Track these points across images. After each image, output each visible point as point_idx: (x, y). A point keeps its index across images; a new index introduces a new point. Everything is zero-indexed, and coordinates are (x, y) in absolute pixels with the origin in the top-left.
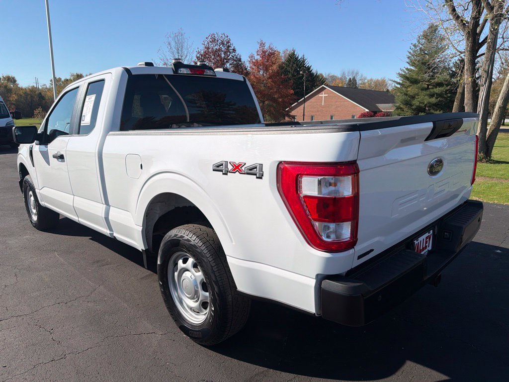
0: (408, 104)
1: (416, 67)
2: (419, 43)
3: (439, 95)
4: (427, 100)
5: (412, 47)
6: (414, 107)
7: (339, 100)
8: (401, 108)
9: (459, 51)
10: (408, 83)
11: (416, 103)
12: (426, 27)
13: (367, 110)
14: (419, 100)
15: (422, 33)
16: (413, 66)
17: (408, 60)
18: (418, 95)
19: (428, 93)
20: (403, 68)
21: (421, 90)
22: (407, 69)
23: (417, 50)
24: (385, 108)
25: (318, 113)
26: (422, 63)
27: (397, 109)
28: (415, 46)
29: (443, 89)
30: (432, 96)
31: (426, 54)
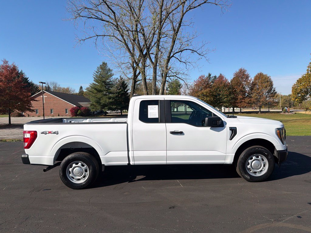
0: (98, 102)
1: (98, 83)
2: (98, 71)
3: (113, 98)
4: (108, 101)
5: (95, 72)
6: (102, 104)
7: (56, 100)
8: (93, 105)
9: (129, 78)
10: (95, 91)
11: (102, 102)
12: (101, 64)
13: (75, 106)
14: (103, 100)
15: (99, 66)
16: (97, 82)
17: (94, 79)
18: (102, 98)
19: (108, 97)
20: (91, 83)
21: (104, 95)
22: (94, 84)
23: (98, 74)
24: (84, 104)
25: (41, 108)
26: (102, 82)
27: (91, 105)
28: (96, 72)
29: (115, 95)
30: (110, 98)
31: (103, 77)
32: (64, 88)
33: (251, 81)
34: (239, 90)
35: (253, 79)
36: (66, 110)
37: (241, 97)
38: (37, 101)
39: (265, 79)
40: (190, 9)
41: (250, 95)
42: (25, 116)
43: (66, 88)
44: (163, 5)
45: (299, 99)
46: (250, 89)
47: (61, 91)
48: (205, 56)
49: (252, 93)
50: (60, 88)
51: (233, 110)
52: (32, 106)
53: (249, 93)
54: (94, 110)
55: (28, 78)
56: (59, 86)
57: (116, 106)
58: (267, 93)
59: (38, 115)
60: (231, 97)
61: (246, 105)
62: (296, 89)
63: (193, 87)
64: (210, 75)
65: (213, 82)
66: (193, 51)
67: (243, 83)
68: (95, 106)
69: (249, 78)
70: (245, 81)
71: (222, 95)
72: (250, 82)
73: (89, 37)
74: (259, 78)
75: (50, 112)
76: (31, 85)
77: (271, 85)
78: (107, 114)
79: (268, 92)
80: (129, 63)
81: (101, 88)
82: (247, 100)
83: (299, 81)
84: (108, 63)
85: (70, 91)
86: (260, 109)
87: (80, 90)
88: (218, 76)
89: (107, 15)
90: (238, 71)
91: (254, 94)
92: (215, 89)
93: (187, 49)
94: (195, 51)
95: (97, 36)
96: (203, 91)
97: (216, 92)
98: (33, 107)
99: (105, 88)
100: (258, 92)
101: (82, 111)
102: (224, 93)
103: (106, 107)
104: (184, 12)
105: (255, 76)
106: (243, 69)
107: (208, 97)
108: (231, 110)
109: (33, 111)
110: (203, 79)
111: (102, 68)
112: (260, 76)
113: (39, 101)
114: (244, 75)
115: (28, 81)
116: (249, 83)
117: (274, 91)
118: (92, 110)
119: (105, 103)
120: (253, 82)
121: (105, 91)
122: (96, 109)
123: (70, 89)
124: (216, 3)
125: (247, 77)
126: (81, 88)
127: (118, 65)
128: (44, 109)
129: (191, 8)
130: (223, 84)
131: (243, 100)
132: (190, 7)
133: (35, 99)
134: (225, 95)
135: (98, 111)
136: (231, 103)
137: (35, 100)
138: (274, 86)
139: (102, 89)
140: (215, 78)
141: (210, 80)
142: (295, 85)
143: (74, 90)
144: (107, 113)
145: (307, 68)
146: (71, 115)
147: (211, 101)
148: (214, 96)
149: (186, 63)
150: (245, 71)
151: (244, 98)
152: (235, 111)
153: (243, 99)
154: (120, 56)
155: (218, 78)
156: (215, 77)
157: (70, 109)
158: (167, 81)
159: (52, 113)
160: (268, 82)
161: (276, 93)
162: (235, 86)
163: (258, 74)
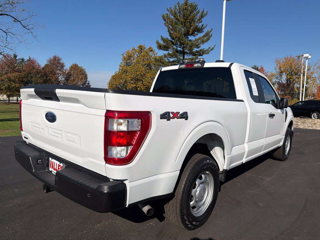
33: (67, 71)
35: (68, 69)
39: (81, 71)
46: (65, 79)
48: (32, 30)
58: (82, 85)
62: (113, 84)
66: (16, 20)
67: (58, 71)
69: (65, 68)
70: (60, 70)
74: (74, 69)
77: (86, 78)
83: (113, 77)
90: (52, 57)
92: (25, 74)
93: (8, 15)
94: (18, 21)
97: (27, 78)
100: (74, 83)
105: (70, 66)
106: (57, 56)
112: (75, 67)
114: (59, 63)
116: (64, 72)
117: (89, 84)
120: (68, 73)
125: (63, 66)
130: (35, 70)
138: (88, 79)
145: (119, 67)
149: (8, 33)
150: (59, 59)
155: (26, 62)
156: (23, 60)
160: (83, 74)
161: (90, 86)
162: (49, 74)
163: (73, 65)
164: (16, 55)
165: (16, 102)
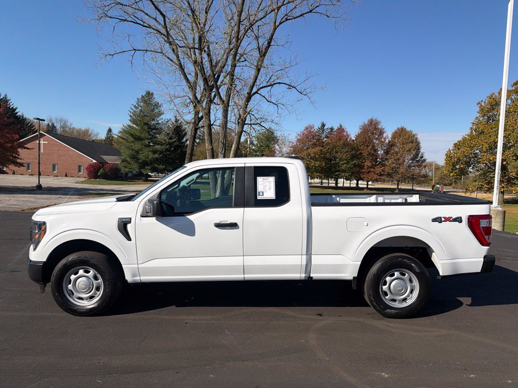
0: (134, 157)
1: (137, 126)
2: (139, 105)
3: (161, 152)
4: (151, 156)
5: (133, 107)
6: (140, 161)
7: (62, 149)
8: (126, 161)
9: (186, 122)
10: (131, 139)
11: (141, 157)
12: (144, 93)
13: (94, 161)
14: (144, 154)
15: (140, 97)
16: (135, 124)
17: (130, 118)
18: (142, 151)
19: (151, 149)
20: (125, 125)
21: (145, 146)
22: (129, 126)
23: (138, 111)
24: (111, 160)
25: (35, 160)
26: (144, 123)
27: (123, 161)
28: (135, 107)
29: (164, 147)
30: (155, 152)
31: (146, 116)
32: (80, 130)
33: (387, 140)
34: (367, 153)
35: (390, 136)
36: (80, 167)
37: (370, 164)
38: (29, 149)
39: (409, 137)
40: (287, 20)
41: (383, 161)
42: (7, 174)
43: (83, 129)
44: (242, 11)
45: (455, 173)
46: (384, 152)
47: (75, 134)
49: (387, 159)
50: (74, 128)
51: (357, 184)
52: (19, 157)
53: (382, 159)
54: (127, 170)
55: (16, 108)
56: (71, 125)
57: (164, 166)
58: (411, 160)
59: (31, 173)
60: (353, 163)
61: (376, 177)
62: (451, 158)
63: (295, 144)
64: (323, 125)
65: (328, 137)
66: (290, 86)
67: (374, 141)
68: (129, 164)
69: (384, 135)
70: (377, 139)
71: (340, 158)
72: (385, 140)
73: (121, 51)
74: (400, 136)
75: (51, 169)
76: (21, 121)
77: (418, 148)
78: (149, 179)
79: (413, 159)
80: (187, 97)
81: (142, 134)
82: (378, 170)
84: (155, 94)
85: (90, 135)
86: (398, 185)
87: (108, 134)
88: (335, 128)
89: (153, 18)
90: (366, 122)
91: (390, 161)
92: (329, 148)
93: (280, 83)
94: (293, 87)
95: (134, 49)
96: (309, 150)
97: (330, 153)
98: (21, 159)
99: (147, 135)
100: (397, 157)
101: (107, 170)
102: (342, 156)
103: (148, 166)
104: (277, 23)
105: (394, 131)
106: (374, 118)
107: (317, 161)
108: (353, 183)
109: (21, 165)
110: (310, 131)
111: (145, 102)
112: (401, 133)
113: (32, 149)
114: (376, 129)
115: (17, 113)
116: (382, 142)
117: (422, 157)
118: (124, 170)
119: (147, 159)
120: (389, 142)
121: (147, 139)
122: (131, 168)
123: (90, 132)
124: (328, 14)
125: (381, 132)
126: (110, 130)
127: (169, 99)
128: (39, 163)
129: (289, 18)
130: (342, 142)
131: (372, 170)
132: (286, 17)
133: (25, 146)
134: (344, 160)
135: (134, 172)
136: (352, 172)
137: (25, 148)
138: (422, 150)
139: (143, 136)
140: (331, 131)
141: (323, 133)
142: (450, 151)
143: (97, 135)
144: (150, 176)
145: (471, 126)
146: (87, 176)
147: (322, 168)
148: (328, 159)
149: (279, 105)
150: (377, 123)
151: (373, 166)
152: (360, 186)
153: (371, 168)
154: (174, 85)
155: (335, 131)
156: (332, 129)
157: (86, 166)
158: (245, 132)
159: (54, 170)
160: (413, 142)
161: (424, 160)
162: (361, 146)
163: (398, 129)
164: (325, 123)
165: (319, 185)
